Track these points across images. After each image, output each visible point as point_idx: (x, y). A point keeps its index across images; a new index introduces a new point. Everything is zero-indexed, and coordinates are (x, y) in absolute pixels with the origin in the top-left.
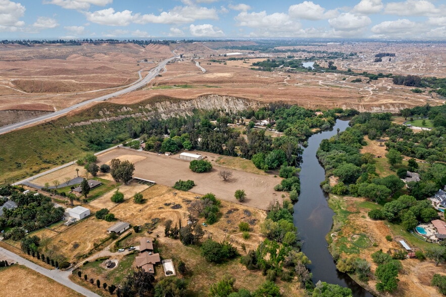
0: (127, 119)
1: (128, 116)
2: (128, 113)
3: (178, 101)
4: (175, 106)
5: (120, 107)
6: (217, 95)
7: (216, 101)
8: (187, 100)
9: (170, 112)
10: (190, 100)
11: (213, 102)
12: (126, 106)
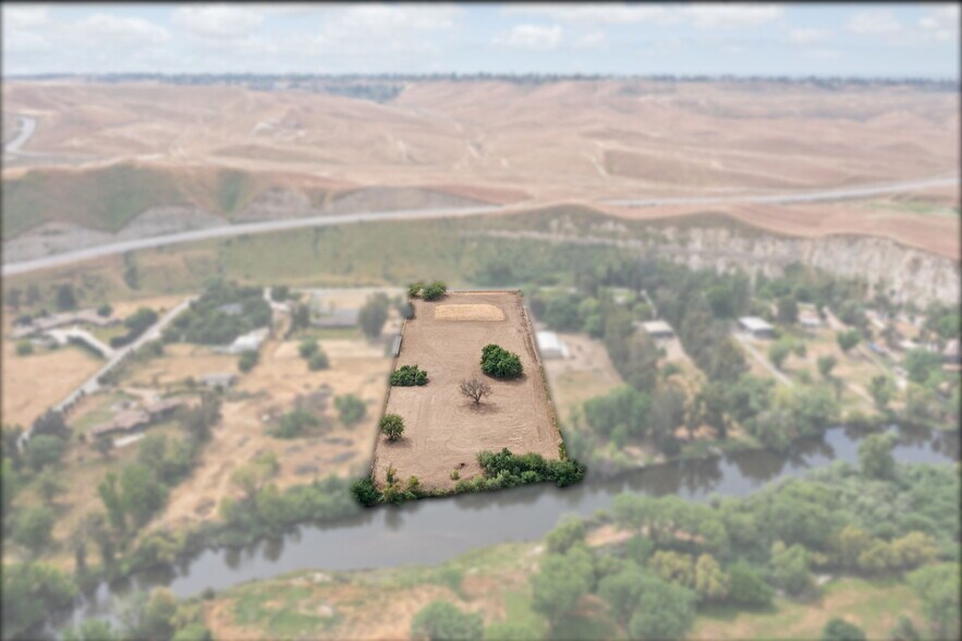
0: (603, 247)
1: (609, 241)
2: (614, 235)
3: (752, 234)
4: (738, 245)
5: (600, 218)
6: (889, 243)
7: (877, 257)
8: (783, 238)
9: (718, 255)
10: (794, 239)
11: (864, 257)
12: (617, 220)
